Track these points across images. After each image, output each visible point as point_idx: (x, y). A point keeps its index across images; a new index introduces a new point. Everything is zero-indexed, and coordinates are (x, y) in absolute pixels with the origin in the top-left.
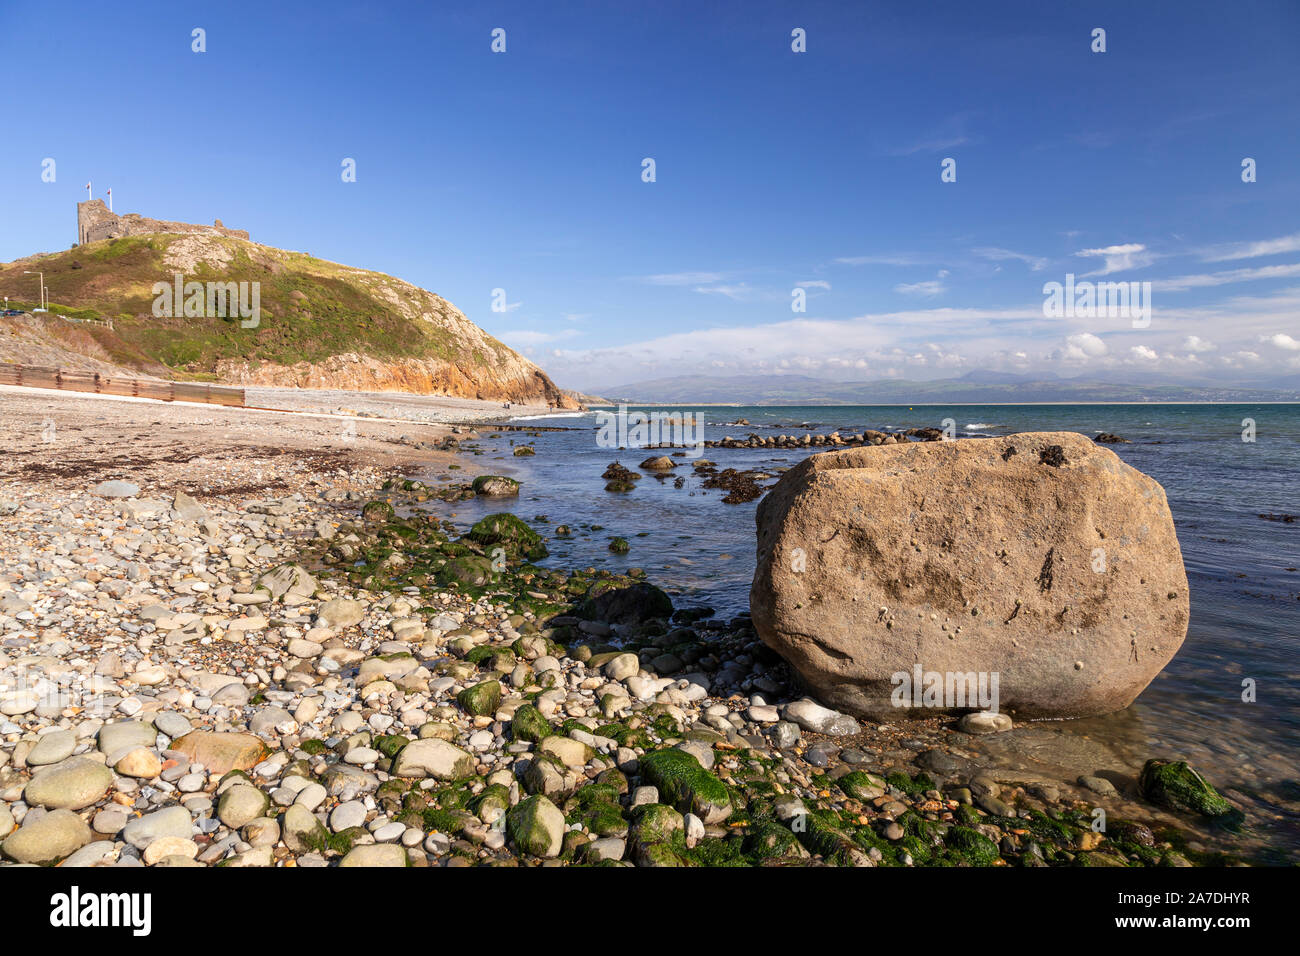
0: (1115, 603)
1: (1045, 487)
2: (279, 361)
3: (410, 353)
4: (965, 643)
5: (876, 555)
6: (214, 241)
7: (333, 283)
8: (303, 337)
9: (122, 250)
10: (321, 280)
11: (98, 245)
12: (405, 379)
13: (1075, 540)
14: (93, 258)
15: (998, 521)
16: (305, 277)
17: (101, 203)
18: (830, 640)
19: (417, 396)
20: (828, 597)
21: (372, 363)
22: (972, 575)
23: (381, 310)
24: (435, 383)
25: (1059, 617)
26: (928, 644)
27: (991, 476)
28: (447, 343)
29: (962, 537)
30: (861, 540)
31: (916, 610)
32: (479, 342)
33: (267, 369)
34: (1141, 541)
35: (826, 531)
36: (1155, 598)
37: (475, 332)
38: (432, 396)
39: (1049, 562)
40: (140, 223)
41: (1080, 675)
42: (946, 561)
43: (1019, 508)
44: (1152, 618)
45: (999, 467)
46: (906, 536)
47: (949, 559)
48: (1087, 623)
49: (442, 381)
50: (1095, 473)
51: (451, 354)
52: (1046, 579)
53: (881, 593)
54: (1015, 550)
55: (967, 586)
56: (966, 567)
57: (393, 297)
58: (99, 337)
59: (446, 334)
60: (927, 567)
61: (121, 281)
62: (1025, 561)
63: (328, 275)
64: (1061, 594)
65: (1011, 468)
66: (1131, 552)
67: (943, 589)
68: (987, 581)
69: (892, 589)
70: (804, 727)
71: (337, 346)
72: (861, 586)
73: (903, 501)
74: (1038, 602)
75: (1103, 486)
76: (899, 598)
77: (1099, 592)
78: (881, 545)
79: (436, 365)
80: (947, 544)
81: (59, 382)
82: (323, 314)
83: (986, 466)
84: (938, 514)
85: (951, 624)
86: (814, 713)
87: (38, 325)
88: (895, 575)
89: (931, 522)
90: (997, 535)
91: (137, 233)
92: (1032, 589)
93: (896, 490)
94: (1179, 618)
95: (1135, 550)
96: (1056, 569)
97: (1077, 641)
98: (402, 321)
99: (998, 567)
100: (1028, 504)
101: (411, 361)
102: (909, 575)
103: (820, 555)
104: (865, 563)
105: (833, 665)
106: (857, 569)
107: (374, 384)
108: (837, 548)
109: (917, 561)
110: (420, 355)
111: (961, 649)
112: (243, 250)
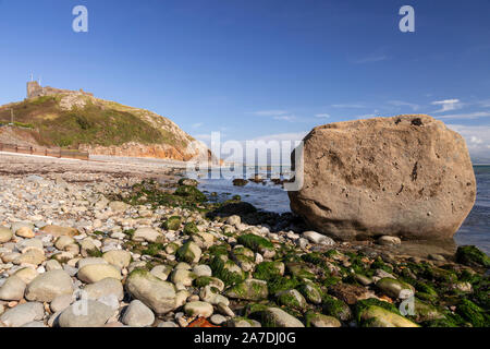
0: (444, 186)
1: (413, 134)
2: (103, 145)
3: (156, 142)
4: (380, 203)
5: (341, 165)
6: (79, 97)
7: (126, 114)
8: (113, 135)
9: (43, 101)
10: (121, 112)
11: (34, 99)
12: (154, 152)
13: (427, 158)
14: (32, 104)
15: (394, 150)
16: (115, 111)
17: (36, 83)
18: (321, 202)
19: (158, 159)
20: (320, 183)
21: (141, 146)
22: (383, 173)
23: (145, 124)
24: (166, 154)
25: (420, 192)
26: (364, 204)
27: (390, 130)
28: (171, 138)
29: (378, 156)
30: (335, 158)
31: (359, 188)
32: (184, 138)
33: (99, 148)
34: (455, 160)
35: (320, 154)
36: (462, 184)
37: (182, 133)
38: (165, 159)
39: (416, 168)
40: (51, 90)
41: (430, 218)
42: (372, 167)
43: (403, 144)
44: (460, 194)
45: (394, 127)
46: (354, 156)
47: (373, 166)
48: (433, 194)
49: (169, 153)
50: (435, 129)
51: (173, 143)
52: (414, 175)
53: (343, 181)
54: (401, 162)
55: (381, 178)
56: (380, 170)
57: (150, 120)
58: (33, 135)
59: (171, 134)
60: (363, 170)
61: (43, 113)
62: (405, 167)
63: (124, 110)
64: (421, 182)
65: (398, 127)
66: (451, 164)
67: (370, 179)
68: (389, 175)
69: (348, 179)
70: (311, 241)
71: (127, 139)
72: (335, 178)
73: (353, 142)
74: (411, 186)
75: (438, 135)
76: (351, 184)
77: (437, 181)
78: (343, 160)
79: (167, 147)
80: (372, 160)
81: (17, 150)
82: (121, 126)
83: (388, 126)
84: (368, 146)
85: (374, 194)
86: (315, 236)
87: (10, 130)
88: (349, 173)
89: (365, 150)
90: (393, 156)
91: (50, 94)
92: (409, 179)
93: (350, 136)
94: (472, 194)
95: (453, 163)
96: (418, 171)
97: (428, 203)
98: (153, 129)
99: (394, 170)
100: (406, 142)
101: (156, 145)
102: (356, 173)
103: (317, 164)
104: (337, 168)
105: (323, 213)
106: (333, 171)
107: (141, 154)
108: (325, 161)
109: (359, 167)
110: (160, 143)
111: (378, 205)
112: (90, 101)
